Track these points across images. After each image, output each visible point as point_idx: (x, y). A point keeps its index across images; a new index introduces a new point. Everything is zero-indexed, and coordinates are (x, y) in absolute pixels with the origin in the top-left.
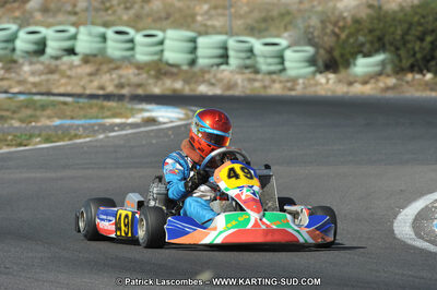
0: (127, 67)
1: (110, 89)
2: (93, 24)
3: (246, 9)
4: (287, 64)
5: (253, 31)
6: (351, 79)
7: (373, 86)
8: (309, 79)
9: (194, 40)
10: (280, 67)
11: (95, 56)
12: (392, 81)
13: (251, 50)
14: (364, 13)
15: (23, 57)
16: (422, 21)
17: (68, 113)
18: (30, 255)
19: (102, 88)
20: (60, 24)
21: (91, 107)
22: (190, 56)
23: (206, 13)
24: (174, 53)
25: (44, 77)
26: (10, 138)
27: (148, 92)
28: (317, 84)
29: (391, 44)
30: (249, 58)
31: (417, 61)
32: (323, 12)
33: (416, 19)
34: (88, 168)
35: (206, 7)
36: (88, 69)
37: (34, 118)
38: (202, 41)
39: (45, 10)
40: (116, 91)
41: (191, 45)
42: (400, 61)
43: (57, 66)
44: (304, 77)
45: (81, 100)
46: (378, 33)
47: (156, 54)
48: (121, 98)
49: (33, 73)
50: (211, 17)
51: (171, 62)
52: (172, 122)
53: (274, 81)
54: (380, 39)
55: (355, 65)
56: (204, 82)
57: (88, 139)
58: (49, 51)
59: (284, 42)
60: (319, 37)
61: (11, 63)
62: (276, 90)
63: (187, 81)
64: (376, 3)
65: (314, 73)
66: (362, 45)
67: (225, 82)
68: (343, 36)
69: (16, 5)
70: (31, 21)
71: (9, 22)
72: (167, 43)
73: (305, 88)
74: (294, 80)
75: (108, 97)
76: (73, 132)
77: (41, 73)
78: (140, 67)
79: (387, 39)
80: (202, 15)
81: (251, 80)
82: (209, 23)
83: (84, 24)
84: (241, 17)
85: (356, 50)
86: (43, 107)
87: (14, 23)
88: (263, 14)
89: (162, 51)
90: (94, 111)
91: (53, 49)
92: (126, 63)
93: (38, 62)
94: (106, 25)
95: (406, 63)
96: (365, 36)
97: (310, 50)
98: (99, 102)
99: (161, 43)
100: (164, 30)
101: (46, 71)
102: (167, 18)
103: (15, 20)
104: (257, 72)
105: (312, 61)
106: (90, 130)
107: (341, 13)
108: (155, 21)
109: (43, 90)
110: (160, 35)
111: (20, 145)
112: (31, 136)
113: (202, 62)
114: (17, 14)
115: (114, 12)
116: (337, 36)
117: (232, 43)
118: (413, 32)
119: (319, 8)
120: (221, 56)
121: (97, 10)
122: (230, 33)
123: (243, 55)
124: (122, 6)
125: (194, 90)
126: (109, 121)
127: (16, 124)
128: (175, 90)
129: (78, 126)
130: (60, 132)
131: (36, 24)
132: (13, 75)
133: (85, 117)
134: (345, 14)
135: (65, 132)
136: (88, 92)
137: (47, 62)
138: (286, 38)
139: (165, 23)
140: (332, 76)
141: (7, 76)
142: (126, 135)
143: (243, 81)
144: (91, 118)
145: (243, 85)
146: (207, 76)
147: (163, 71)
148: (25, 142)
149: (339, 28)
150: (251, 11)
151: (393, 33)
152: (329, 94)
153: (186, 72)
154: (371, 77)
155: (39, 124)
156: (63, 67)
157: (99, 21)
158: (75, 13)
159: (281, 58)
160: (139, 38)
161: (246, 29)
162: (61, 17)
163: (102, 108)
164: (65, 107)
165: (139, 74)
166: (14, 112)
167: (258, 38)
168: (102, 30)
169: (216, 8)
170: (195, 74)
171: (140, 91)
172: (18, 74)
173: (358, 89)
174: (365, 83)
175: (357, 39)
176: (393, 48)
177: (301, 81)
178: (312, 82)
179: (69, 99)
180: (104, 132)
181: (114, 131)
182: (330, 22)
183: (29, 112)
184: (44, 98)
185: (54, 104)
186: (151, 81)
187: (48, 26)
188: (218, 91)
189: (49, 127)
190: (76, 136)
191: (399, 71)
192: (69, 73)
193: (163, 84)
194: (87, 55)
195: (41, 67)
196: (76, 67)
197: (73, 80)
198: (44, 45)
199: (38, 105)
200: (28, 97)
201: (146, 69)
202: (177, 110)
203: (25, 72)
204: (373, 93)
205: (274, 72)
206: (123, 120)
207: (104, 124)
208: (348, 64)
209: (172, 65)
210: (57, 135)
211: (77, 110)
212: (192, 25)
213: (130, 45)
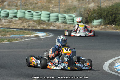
1: (26, 27)
2: (22, 9)
3: (64, 6)
4: (75, 22)
5: (66, 12)
6: (92, 26)
7: (98, 28)
9: (49, 14)
10: (73, 22)
11: (22, 18)
12: (103, 27)
13: (65, 17)
14: (96, 8)
15: (2, 18)
16: (112, 11)
17: (15, 34)
18: (4, 72)
19: (24, 27)
20: (13, 9)
21: (21, 32)
22: (49, 19)
23: (53, 7)
24: (44, 18)
25: (8, 23)
27: (36, 28)
29: (103, 17)
30: (64, 20)
31: (110, 21)
32: (85, 8)
33: (110, 10)
34: (20, 49)
35: (53, 5)
36: (20, 21)
37: (5, 35)
38: (51, 15)
39: (9, 5)
40: (28, 28)
41: (49, 15)
43: (12, 20)
45: (18, 30)
46: (100, 14)
47: (39, 18)
48: (29, 30)
49: (5, 22)
50: (54, 8)
51: (43, 20)
52: (43, 37)
53: (71, 26)
54: (100, 15)
55: (93, 22)
56: (52, 26)
57: (20, 41)
59: (74, 16)
60: (83, 14)
62: (72, 28)
63: (47, 26)
64: (99, 5)
66: (95, 17)
67: (58, 26)
68: (90, 14)
72: (42, 15)
75: (26, 29)
76: (16, 39)
77: (7, 23)
78: (34, 21)
79: (102, 15)
80: (52, 7)
81: (65, 26)
82: (54, 10)
83: (20, 9)
84: (62, 8)
86: (8, 32)
88: (68, 8)
89: (41, 17)
90: (22, 33)
91: (11, 16)
92: (31, 20)
93: (7, 19)
94: (25, 9)
95: (107, 22)
96: (96, 14)
99: (40, 15)
100: (41, 12)
101: (9, 22)
102: (42, 8)
104: (66, 23)
106: (21, 38)
107: (90, 8)
108: (39, 9)
109: (8, 27)
110: (40, 13)
111: (1, 42)
113: (51, 20)
114: (1, 6)
115: (28, 6)
117: (60, 15)
118: (109, 14)
119: (84, 6)
120: (57, 19)
121: (23, 5)
122: (59, 12)
123: (63, 19)
124: (30, 4)
125: (49, 28)
126: (26, 36)
128: (44, 28)
129: (17, 37)
131: (6, 9)
133: (19, 35)
134: (91, 8)
135: (13, 39)
136: (20, 28)
137: (9, 19)
138: (74, 14)
139: (41, 9)
140: (87, 25)
142: (30, 40)
143: (63, 26)
144: (21, 35)
146: (53, 24)
147: (41, 23)
148: (3, 41)
149: (90, 12)
150: (65, 7)
151: (104, 14)
153: (47, 23)
154: (98, 26)
155: (6, 36)
156: (13, 21)
157: (23, 8)
158: (17, 6)
159: (73, 20)
160: (34, 13)
161: (64, 12)
162: (13, 7)
163: (24, 32)
164: (14, 32)
165: (34, 23)
167: (67, 14)
168: (24, 11)
169: (56, 6)
170: (49, 24)
171: (34, 28)
172: (1, 22)
173: (94, 29)
174: (96, 27)
175: (94, 15)
176: (104, 18)
179: (15, 30)
180: (24, 39)
181: (27, 39)
182: (87, 10)
183: (4, 33)
184: (8, 29)
185: (11, 31)
186: (37, 25)
187: (10, 9)
188: (56, 28)
189: (9, 37)
190: (16, 40)
191: (105, 24)
192: (15, 22)
193: (41, 26)
194: (20, 18)
195: (7, 21)
196: (17, 21)
197: (16, 25)
198: (9, 15)
199: (6, 31)
200: (4, 29)
201: (36, 22)
202: (45, 33)
203: (3, 22)
204: (98, 30)
205: (71, 24)
206: (30, 36)
207: (24, 37)
208: (91, 22)
209: (43, 21)
210: (11, 39)
211: (17, 33)
212: (49, 10)
213: (32, 15)
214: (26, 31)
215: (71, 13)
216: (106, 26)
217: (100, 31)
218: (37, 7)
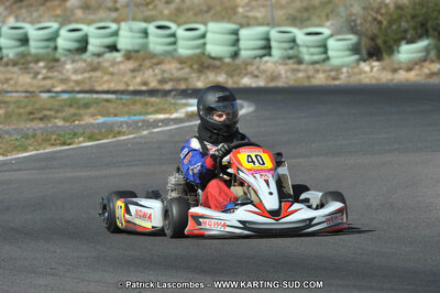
0: (169, 62)
1: (153, 84)
2: (134, 19)
4: (330, 53)
5: (295, 21)
6: (396, 66)
7: (418, 72)
8: (353, 68)
9: (236, 33)
10: (323, 56)
11: (137, 51)
12: (436, 67)
13: (293, 40)
15: (65, 55)
17: (112, 111)
18: (75, 254)
19: (145, 84)
20: (101, 21)
21: (134, 103)
22: (234, 49)
23: (248, 4)
24: (216, 46)
25: (86, 75)
26: (54, 137)
27: (190, 87)
28: (362, 72)
29: (435, 29)
30: (292, 48)
36: (131, 65)
37: (78, 116)
38: (244, 33)
39: (86, 7)
40: (160, 87)
41: (234, 37)
43: (99, 63)
44: (347, 66)
45: (124, 97)
46: (420, 19)
47: (198, 47)
48: (166, 93)
49: (76, 72)
50: (252, 9)
51: (213, 55)
53: (317, 71)
54: (423, 25)
55: (399, 52)
56: (246, 74)
57: (132, 136)
58: (91, 48)
59: (326, 31)
60: (361, 24)
61: (53, 62)
62: (320, 79)
63: (230, 75)
65: (358, 61)
66: (406, 31)
67: (268, 74)
68: (385, 23)
69: (57, 3)
70: (72, 19)
71: (50, 21)
72: (209, 36)
73: (349, 77)
74: (338, 69)
75: (152, 93)
76: (116, 129)
77: (83, 73)
78: (182, 61)
79: (429, 25)
80: (243, 7)
81: (294, 71)
82: (251, 14)
83: (125, 20)
84: (282, 7)
85: (399, 36)
86: (87, 106)
87: (56, 21)
88: (304, 4)
89: (204, 44)
90: (138, 107)
91: (96, 46)
92: (169, 58)
93: (81, 60)
94: (147, 20)
96: (407, 22)
97: (353, 38)
99: (203, 36)
100: (205, 24)
101: (88, 68)
102: (207, 12)
103: (55, 18)
104: (300, 62)
105: (355, 49)
106: (135, 127)
108: (196, 15)
109: (87, 87)
110: (202, 28)
111: (64, 144)
112: (75, 136)
113: (244, 54)
114: (58, 12)
115: (155, 7)
116: (380, 23)
117: (274, 34)
120: (264, 48)
121: (137, 5)
122: (272, 23)
123: (286, 45)
124: (163, 1)
125: (238, 83)
126: (152, 117)
127: (60, 123)
129: (122, 123)
130: (103, 130)
131: (77, 22)
132: (56, 74)
133: (129, 114)
134: (387, 1)
135: (109, 130)
136: (131, 88)
137: (89, 59)
138: (328, 27)
139: (205, 16)
140: (376, 63)
141: (50, 74)
142: (170, 130)
143: (286, 71)
144: (135, 115)
145: (286, 76)
146: (250, 68)
147: (206, 65)
148: (69, 141)
149: (382, 15)
151: (436, 19)
152: (374, 82)
153: (228, 64)
154: (416, 64)
155: (82, 123)
156: (106, 64)
157: (140, 16)
158: (116, 10)
159: (324, 47)
160: (181, 32)
161: (287, 19)
162: (102, 14)
163: (146, 104)
164: (108, 104)
165: (181, 69)
166: (58, 111)
167: (301, 28)
168: (143, 25)
170: (237, 67)
171: (183, 86)
172: (61, 72)
173: (402, 76)
174: (409, 69)
175: (400, 26)
176: (436, 34)
177: (344, 70)
178: (356, 70)
179: (112, 97)
180: (147, 128)
181: (159, 127)
182: (373, 9)
183: (72, 111)
184: (87, 96)
185: (97, 102)
186: (194, 75)
187: (89, 23)
188: (261, 83)
189: (92, 124)
190: (119, 133)
192: (111, 70)
193: (207, 78)
194: (130, 51)
195: (84, 65)
196: (119, 63)
197: (116, 78)
198: (87, 43)
199: (81, 103)
200: (71, 95)
201: (189, 63)
203: (68, 71)
204: (418, 79)
205: (317, 62)
206: (167, 116)
207: (148, 121)
208: (391, 51)
209: (214, 59)
210: (100, 133)
211: (120, 107)
212: (234, 17)
213: (172, 39)
214: (153, 99)
215: (317, 22)
217: (424, 81)
218: (189, 9)
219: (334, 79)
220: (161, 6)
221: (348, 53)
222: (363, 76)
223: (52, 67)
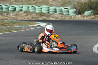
0: (34, 14)
1: (30, 19)
2: (26, 4)
4: (70, 13)
5: (62, 5)
6: (84, 16)
7: (89, 18)
8: (75, 16)
9: (49, 8)
10: (68, 14)
11: (27, 11)
12: (93, 17)
13: (62, 10)
14: (87, 1)
15: (11, 12)
17: (21, 24)
19: (28, 19)
21: (26, 23)
22: (48, 11)
23: (52, 1)
24: (44, 11)
25: (15, 16)
26: (7, 30)
27: (38, 19)
29: (93, 8)
30: (61, 12)
32: (78, 1)
36: (25, 14)
37: (13, 25)
38: (50, 8)
39: (16, 1)
41: (48, 9)
42: (95, 12)
43: (18, 14)
44: (73, 16)
45: (24, 21)
46: (90, 6)
47: (40, 11)
48: (32, 21)
51: (44, 12)
52: (44, 26)
53: (67, 17)
54: (90, 7)
55: (85, 13)
56: (51, 17)
57: (25, 30)
58: (16, 10)
59: (69, 8)
60: (77, 7)
61: (8, 13)
62: (67, 19)
63: (47, 17)
65: (76, 15)
66: (87, 9)
67: (56, 17)
68: (82, 7)
69: (9, 0)
70: (12, 4)
71: (7, 4)
73: (74, 18)
74: (71, 16)
77: (14, 16)
78: (37, 14)
79: (92, 7)
80: (51, 2)
82: (52, 4)
83: (24, 4)
84: (59, 2)
85: (85, 10)
86: (15, 23)
87: (9, 4)
88: (64, 2)
89: (42, 10)
90: (26, 24)
91: (17, 10)
92: (34, 13)
93: (14, 13)
94: (29, 4)
95: (96, 13)
96: (87, 6)
97: (75, 10)
98: (27, 22)
99: (42, 8)
100: (42, 6)
101: (16, 15)
102: (43, 3)
103: (9, 3)
104: (63, 15)
105: (75, 12)
106: (26, 28)
107: (82, 1)
108: (40, 3)
109: (15, 19)
110: (41, 7)
111: (10, 31)
112: (12, 29)
113: (50, 12)
114: (9, 2)
115: (31, 2)
117: (57, 8)
120: (55, 11)
121: (27, 1)
122: (57, 6)
123: (60, 11)
125: (49, 19)
126: (30, 26)
127: (9, 27)
128: (44, 19)
129: (23, 27)
130: (19, 28)
131: (13, 4)
132: (8, 16)
133: (24, 25)
134: (83, 2)
135: (20, 29)
136: (25, 19)
137: (16, 13)
138: (69, 7)
139: (42, 4)
140: (80, 15)
141: (7, 16)
142: (33, 29)
145: (60, 18)
146: (52, 16)
147: (42, 15)
148: (11, 31)
149: (81, 5)
150: (62, 1)
151: (93, 6)
152: (79, 19)
153: (47, 15)
154: (89, 16)
155: (14, 27)
156: (20, 14)
157: (28, 3)
158: (22, 2)
159: (68, 12)
160: (36, 7)
161: (60, 5)
162: (19, 3)
163: (28, 23)
164: (20, 23)
165: (36, 15)
166: (8, 24)
167: (63, 7)
168: (28, 5)
169: (54, 1)
170: (49, 15)
171: (37, 19)
174: (87, 17)
175: (85, 7)
176: (93, 9)
177: (73, 17)
178: (75, 17)
179: (21, 21)
180: (28, 28)
181: (31, 28)
182: (79, 4)
183: (12, 24)
184: (15, 21)
185: (17, 22)
186: (39, 17)
187: (16, 5)
188: (54, 19)
189: (16, 27)
190: (22, 29)
191: (95, 14)
192: (21, 15)
193: (42, 18)
194: (25, 11)
195: (15, 14)
196: (22, 14)
197: (22, 17)
198: (15, 9)
199: (14, 22)
200: (12, 21)
202: (45, 23)
203: (11, 15)
204: (89, 19)
205: (67, 15)
206: (33, 26)
207: (28, 27)
208: (83, 13)
209: (44, 13)
210: (18, 29)
211: (23, 23)
212: (48, 4)
213: (34, 9)
214: (30, 22)
215: (67, 6)
216: (95, 15)
217: (90, 20)
218: (38, 2)
219: (70, 19)
220: (32, 1)
221: (74, 13)
222: (77, 18)
223: (8, 14)
